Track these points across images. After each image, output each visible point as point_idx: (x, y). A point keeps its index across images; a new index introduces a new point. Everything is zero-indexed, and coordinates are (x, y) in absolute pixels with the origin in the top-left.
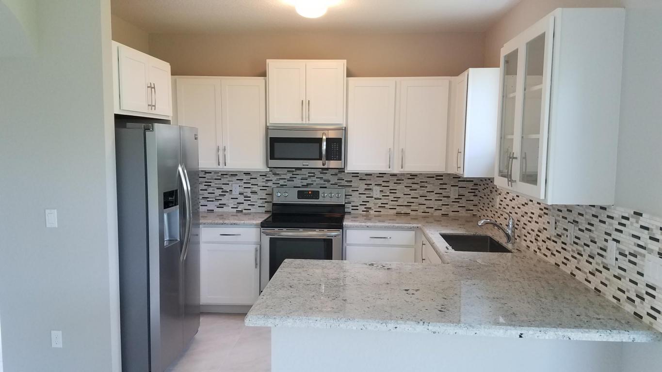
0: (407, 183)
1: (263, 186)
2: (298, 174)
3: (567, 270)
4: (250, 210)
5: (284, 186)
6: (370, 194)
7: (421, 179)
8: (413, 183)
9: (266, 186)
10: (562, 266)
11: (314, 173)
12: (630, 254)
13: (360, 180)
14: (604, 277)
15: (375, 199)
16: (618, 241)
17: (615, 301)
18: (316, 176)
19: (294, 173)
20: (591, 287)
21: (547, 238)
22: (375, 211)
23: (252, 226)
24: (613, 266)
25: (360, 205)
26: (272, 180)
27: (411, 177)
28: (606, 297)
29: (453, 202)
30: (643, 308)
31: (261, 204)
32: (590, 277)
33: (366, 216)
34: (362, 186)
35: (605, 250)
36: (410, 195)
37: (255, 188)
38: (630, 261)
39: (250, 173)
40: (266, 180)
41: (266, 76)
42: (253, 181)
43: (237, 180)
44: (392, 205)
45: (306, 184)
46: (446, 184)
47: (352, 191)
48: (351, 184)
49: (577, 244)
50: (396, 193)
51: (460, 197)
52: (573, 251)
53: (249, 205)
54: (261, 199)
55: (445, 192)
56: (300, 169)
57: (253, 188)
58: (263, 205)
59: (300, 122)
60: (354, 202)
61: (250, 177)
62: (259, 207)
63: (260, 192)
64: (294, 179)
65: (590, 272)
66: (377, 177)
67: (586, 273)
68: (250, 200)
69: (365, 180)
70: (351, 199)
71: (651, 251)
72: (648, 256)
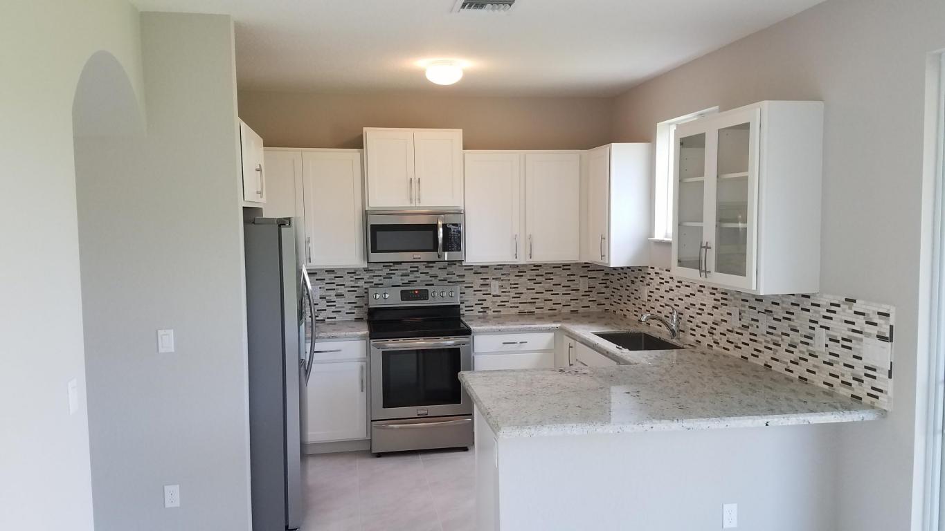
0: (531, 276)
1: (352, 287)
2: (397, 270)
3: (760, 362)
4: (335, 318)
5: (380, 286)
6: (487, 290)
7: (546, 269)
8: (537, 276)
9: (356, 287)
10: (752, 359)
11: (417, 267)
12: (843, 339)
13: (474, 273)
14: (811, 365)
15: (494, 296)
16: (828, 328)
17: (827, 387)
18: (420, 271)
19: (392, 268)
20: (795, 376)
21: (728, 330)
22: (494, 312)
23: (356, 339)
24: (823, 353)
25: (476, 304)
26: (363, 279)
27: (535, 268)
28: (815, 384)
29: (583, 295)
30: (862, 390)
31: (350, 309)
32: (792, 367)
33: (484, 317)
34: (477, 281)
35: (811, 338)
36: (534, 289)
37: (341, 290)
38: (843, 346)
39: (334, 271)
40: (356, 279)
41: (363, 148)
42: (338, 281)
43: (317, 280)
44: (514, 303)
45: (407, 282)
46: (574, 275)
47: (466, 287)
48: (463, 280)
49: (772, 334)
50: (517, 288)
51: (590, 290)
52: (766, 341)
53: (333, 312)
54: (349, 303)
55: (574, 285)
56: (400, 263)
57: (338, 289)
58: (353, 311)
59: (407, 204)
60: (467, 301)
61: (334, 275)
62: (347, 313)
63: (347, 295)
64: (392, 276)
65: (791, 362)
66: (495, 269)
67: (786, 363)
68: (335, 306)
69: (480, 273)
70: (465, 297)
71: (868, 335)
72: (865, 339)
